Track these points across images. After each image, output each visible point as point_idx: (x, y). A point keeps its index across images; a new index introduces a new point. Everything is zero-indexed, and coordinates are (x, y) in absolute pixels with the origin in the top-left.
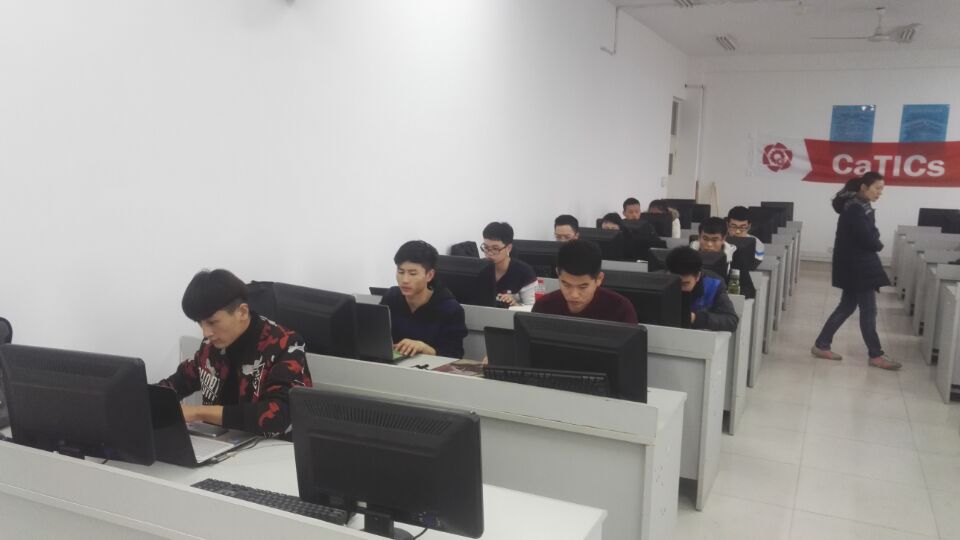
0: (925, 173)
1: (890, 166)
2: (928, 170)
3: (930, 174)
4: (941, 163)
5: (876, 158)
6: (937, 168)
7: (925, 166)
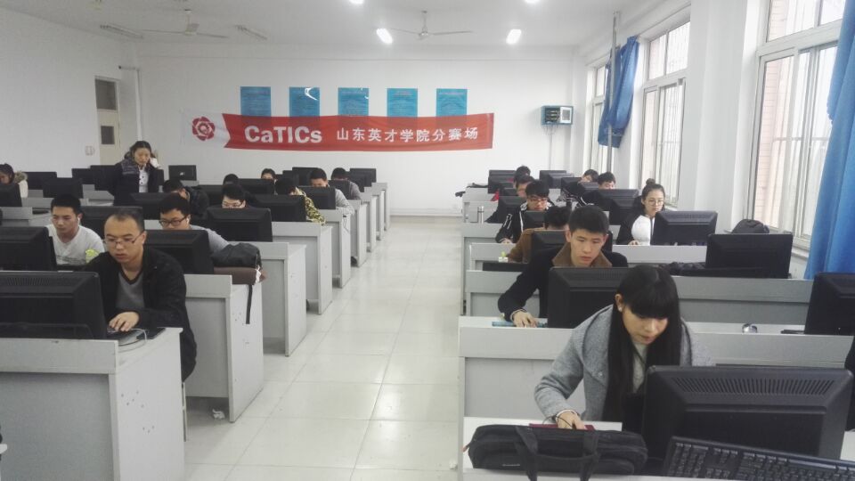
0: (309, 141)
1: (285, 135)
2: (311, 138)
3: (313, 141)
4: (319, 133)
5: (276, 128)
6: (317, 137)
7: (309, 135)
